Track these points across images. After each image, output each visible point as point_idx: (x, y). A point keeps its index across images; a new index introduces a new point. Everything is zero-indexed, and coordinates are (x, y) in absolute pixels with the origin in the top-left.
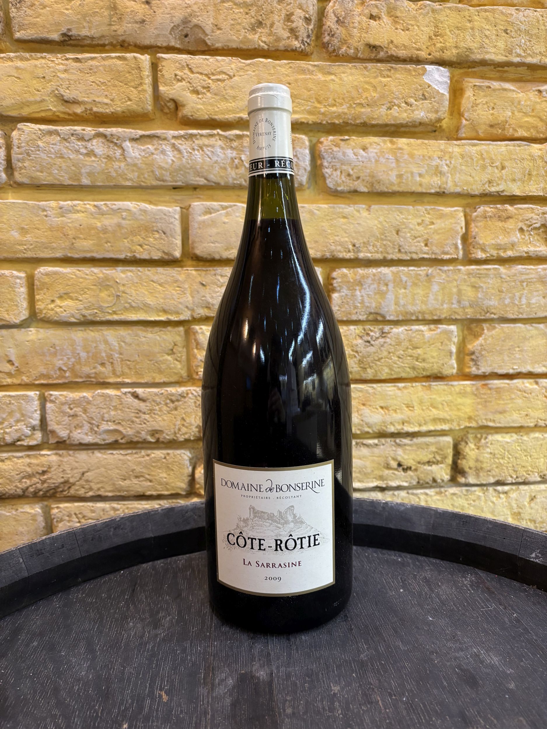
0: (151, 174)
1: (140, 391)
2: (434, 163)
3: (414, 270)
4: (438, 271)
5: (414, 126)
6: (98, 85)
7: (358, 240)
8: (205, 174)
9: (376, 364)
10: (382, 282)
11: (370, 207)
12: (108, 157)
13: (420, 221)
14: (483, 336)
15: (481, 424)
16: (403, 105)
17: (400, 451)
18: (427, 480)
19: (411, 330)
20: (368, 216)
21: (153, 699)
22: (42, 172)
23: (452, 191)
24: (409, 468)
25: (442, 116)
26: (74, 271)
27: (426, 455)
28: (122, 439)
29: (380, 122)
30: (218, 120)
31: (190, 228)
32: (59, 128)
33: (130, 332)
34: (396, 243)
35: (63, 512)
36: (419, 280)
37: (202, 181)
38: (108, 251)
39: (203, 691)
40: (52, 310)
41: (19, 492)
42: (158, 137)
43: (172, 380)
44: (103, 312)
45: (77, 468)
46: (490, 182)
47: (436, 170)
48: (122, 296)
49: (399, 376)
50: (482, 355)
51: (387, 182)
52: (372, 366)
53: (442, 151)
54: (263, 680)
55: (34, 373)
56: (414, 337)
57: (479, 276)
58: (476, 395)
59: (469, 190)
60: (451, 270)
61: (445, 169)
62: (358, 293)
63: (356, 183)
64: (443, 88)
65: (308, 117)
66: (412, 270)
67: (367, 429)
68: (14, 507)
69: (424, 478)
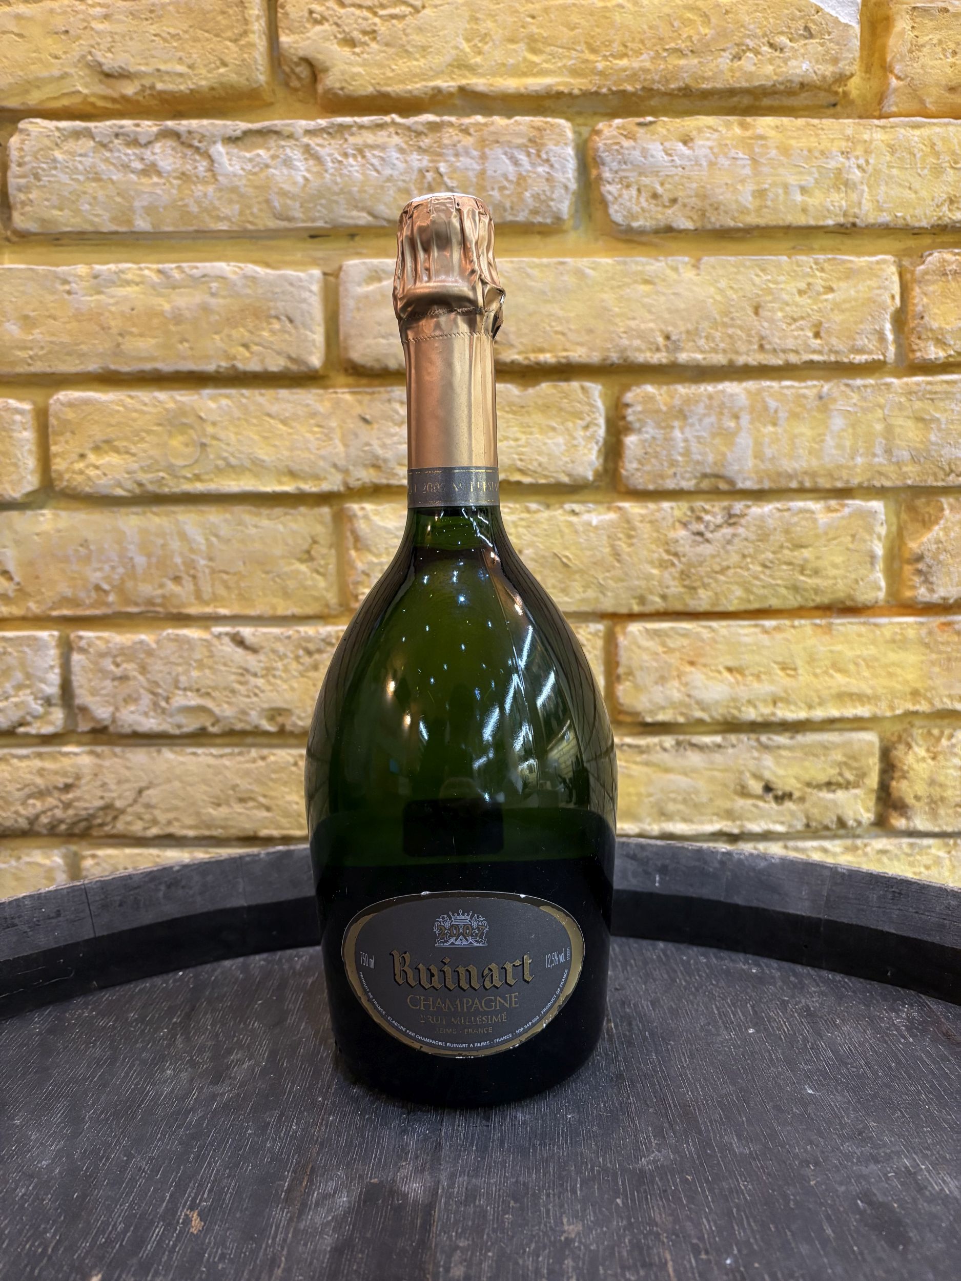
0: (264, 206)
1: (246, 632)
2: (832, 164)
3: (792, 387)
4: (843, 388)
5: (790, 92)
6: (165, 40)
7: (675, 325)
8: (369, 203)
9: (716, 581)
10: (726, 411)
11: (699, 260)
12: (184, 176)
13: (803, 285)
14: (942, 522)
15: (939, 705)
16: (766, 49)
17: (768, 761)
18: (826, 822)
19: (789, 510)
20: (695, 278)
21: (170, 1225)
22: (61, 209)
23: (871, 220)
24: (788, 796)
25: (848, 70)
26: (123, 397)
27: (824, 770)
28: (213, 725)
29: (719, 85)
30: (393, 94)
31: (341, 311)
32: (91, 125)
33: (228, 516)
34: (753, 332)
35: (104, 865)
36: (803, 406)
37: (363, 219)
38: (184, 358)
39: (280, 1215)
40: (81, 472)
41: (23, 823)
42: (277, 133)
43: (309, 611)
44: (176, 477)
45: (127, 781)
46: (952, 202)
47: (837, 179)
48: (211, 446)
49: (765, 605)
50: (940, 562)
51: (734, 206)
52: (709, 584)
53: (848, 139)
54: (415, 1201)
55: (50, 595)
56: (796, 524)
57: (932, 397)
58: (927, 645)
59: (908, 218)
60: (872, 386)
61: (856, 175)
62: (677, 434)
63: (670, 211)
64: (850, 14)
65: (572, 81)
66: (788, 387)
67: (699, 714)
68: (16, 852)
69: (818, 817)
